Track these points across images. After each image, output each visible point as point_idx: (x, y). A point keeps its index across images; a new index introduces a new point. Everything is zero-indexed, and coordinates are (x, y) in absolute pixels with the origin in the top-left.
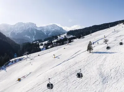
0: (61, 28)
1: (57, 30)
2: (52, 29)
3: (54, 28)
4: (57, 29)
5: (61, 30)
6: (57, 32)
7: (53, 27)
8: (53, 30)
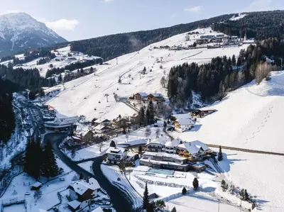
0: (43, 25)
1: (33, 29)
2: (18, 25)
3: (24, 24)
4: (31, 26)
5: (41, 28)
6: (32, 35)
7: (21, 20)
8: (23, 28)
